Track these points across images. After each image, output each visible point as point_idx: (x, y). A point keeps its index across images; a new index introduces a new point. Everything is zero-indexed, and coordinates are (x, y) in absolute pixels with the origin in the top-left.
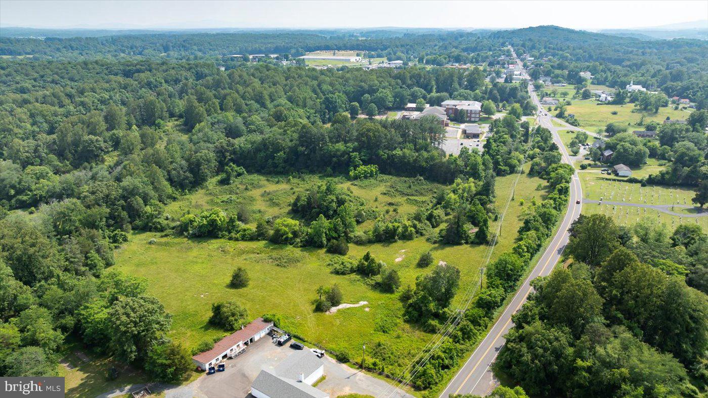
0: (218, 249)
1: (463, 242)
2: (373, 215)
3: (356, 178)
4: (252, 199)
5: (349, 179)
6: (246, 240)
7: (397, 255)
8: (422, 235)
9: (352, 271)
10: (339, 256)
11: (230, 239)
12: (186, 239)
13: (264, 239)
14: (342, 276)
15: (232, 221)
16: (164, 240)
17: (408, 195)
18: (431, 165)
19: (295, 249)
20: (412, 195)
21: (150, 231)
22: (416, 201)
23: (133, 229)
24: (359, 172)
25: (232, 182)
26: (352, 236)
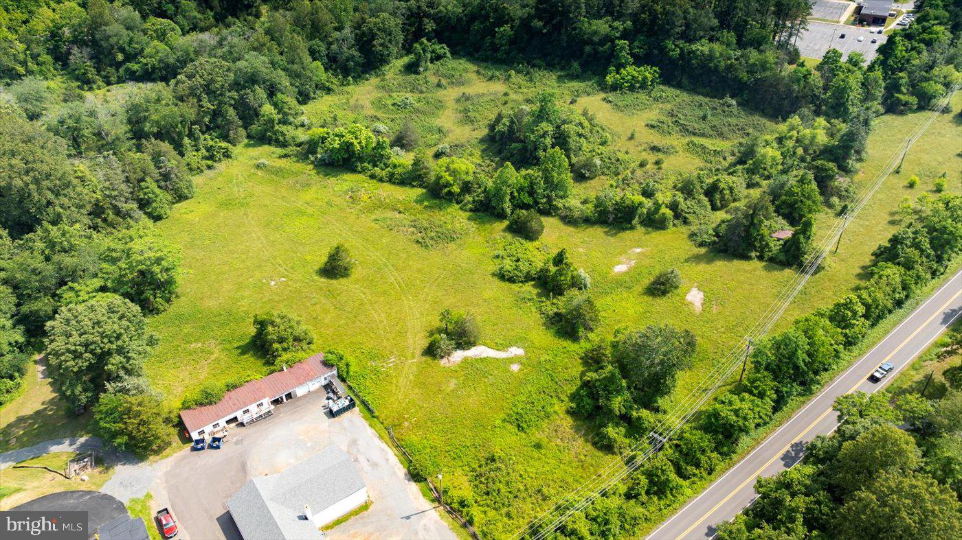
0: (346, 193)
1: (753, 254)
2: (613, 167)
3: (614, 88)
4: (440, 106)
5: (603, 87)
6: (394, 183)
7: (623, 258)
8: (685, 222)
9: (528, 278)
10: (523, 241)
11: (372, 177)
12: (311, 166)
13: (421, 186)
14: (506, 285)
15: (380, 146)
16: (283, 163)
17: (694, 134)
18: (757, 80)
19: (461, 213)
20: (703, 135)
21: (270, 144)
22: (703, 147)
23: (249, 137)
24: (623, 79)
25: (421, 69)
26: (560, 205)
